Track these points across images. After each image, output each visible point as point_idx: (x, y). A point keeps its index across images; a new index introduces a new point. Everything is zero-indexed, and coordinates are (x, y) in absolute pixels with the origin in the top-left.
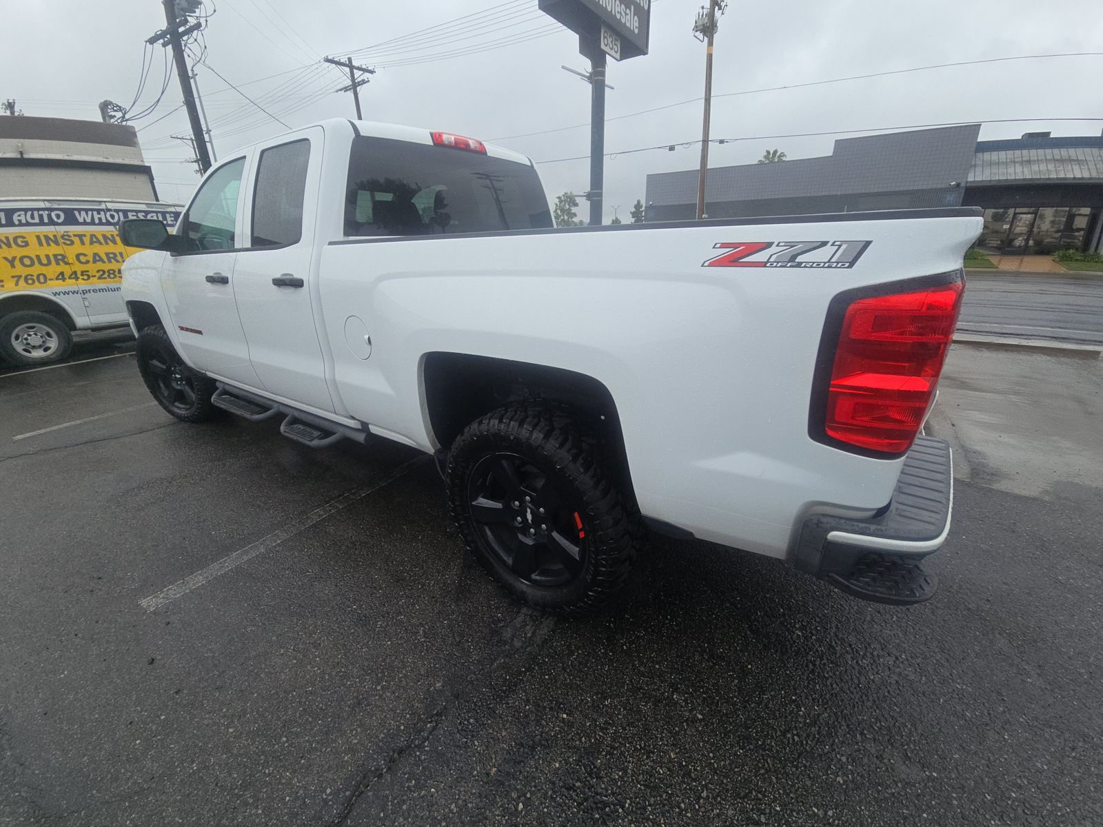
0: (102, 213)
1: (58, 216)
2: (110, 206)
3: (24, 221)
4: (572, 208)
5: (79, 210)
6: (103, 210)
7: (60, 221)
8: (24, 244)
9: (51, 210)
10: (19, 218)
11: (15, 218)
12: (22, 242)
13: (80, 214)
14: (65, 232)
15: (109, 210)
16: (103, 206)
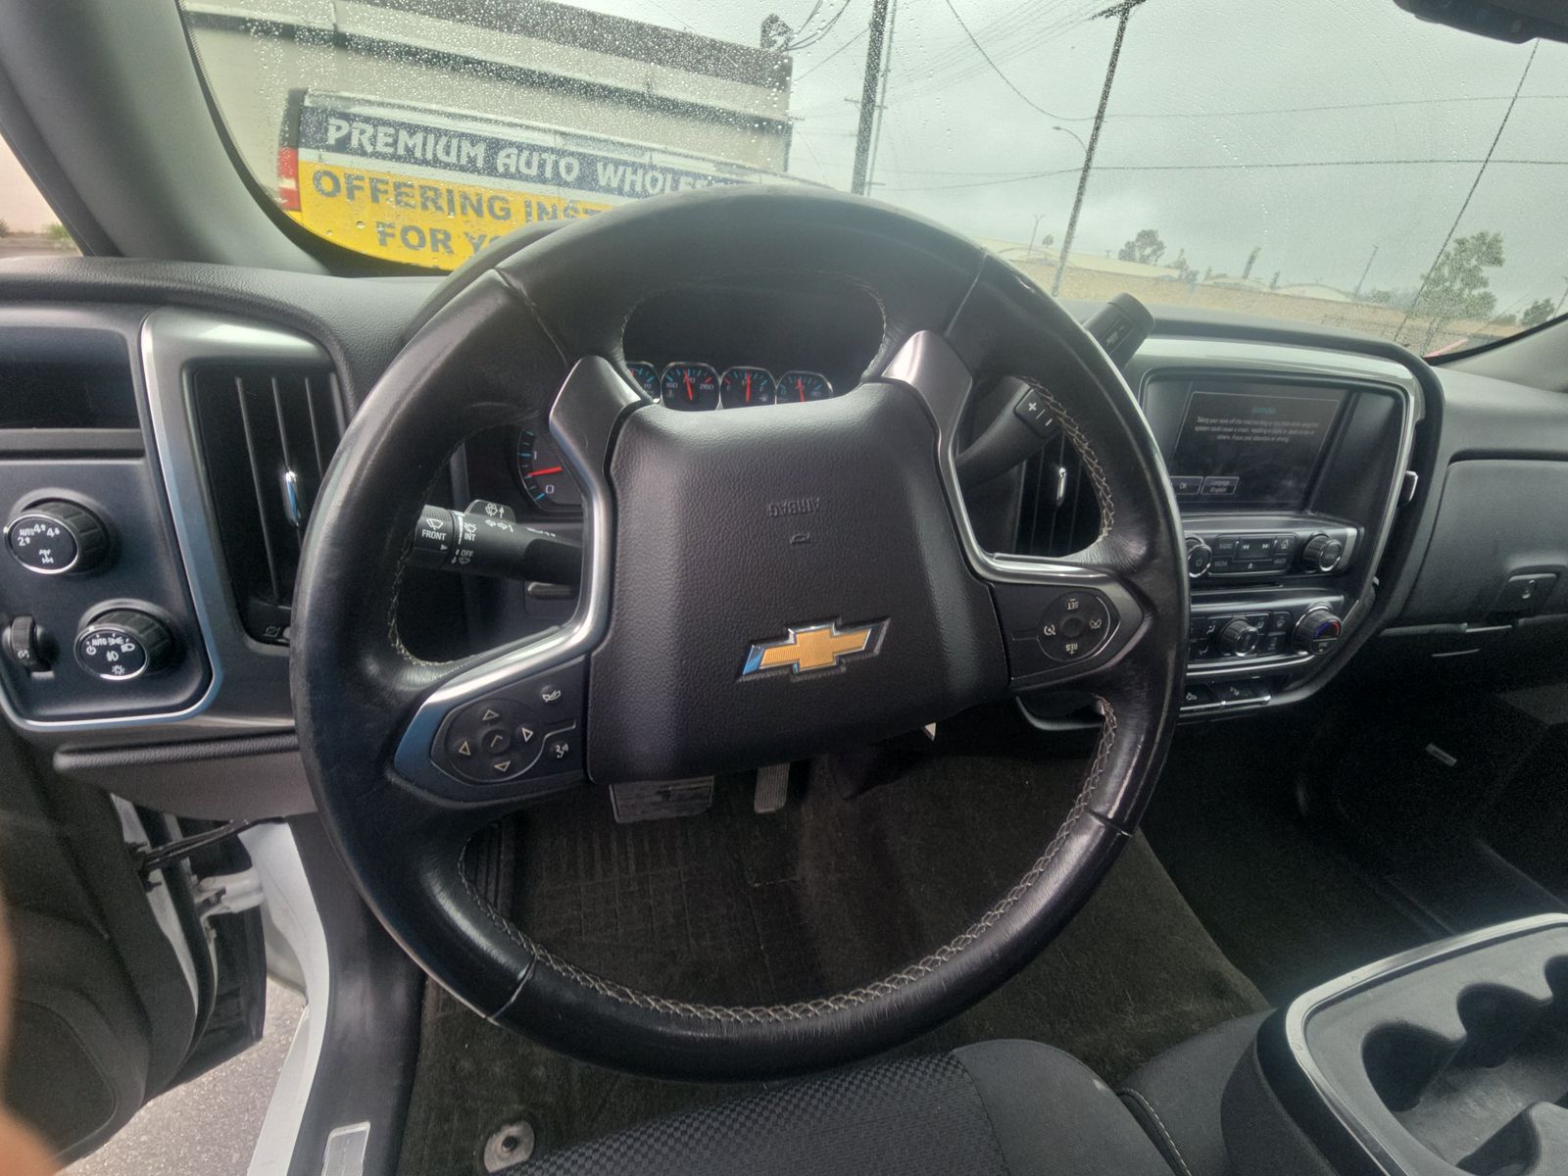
0: (640, 172)
1: (569, 169)
2: (659, 160)
3: (513, 170)
4: (1483, 268)
5: (606, 161)
6: (642, 166)
7: (569, 179)
8: (502, 213)
9: (561, 153)
10: (507, 161)
11: (501, 161)
12: (502, 209)
13: (605, 169)
14: (571, 201)
15: (653, 167)
16: (645, 160)
